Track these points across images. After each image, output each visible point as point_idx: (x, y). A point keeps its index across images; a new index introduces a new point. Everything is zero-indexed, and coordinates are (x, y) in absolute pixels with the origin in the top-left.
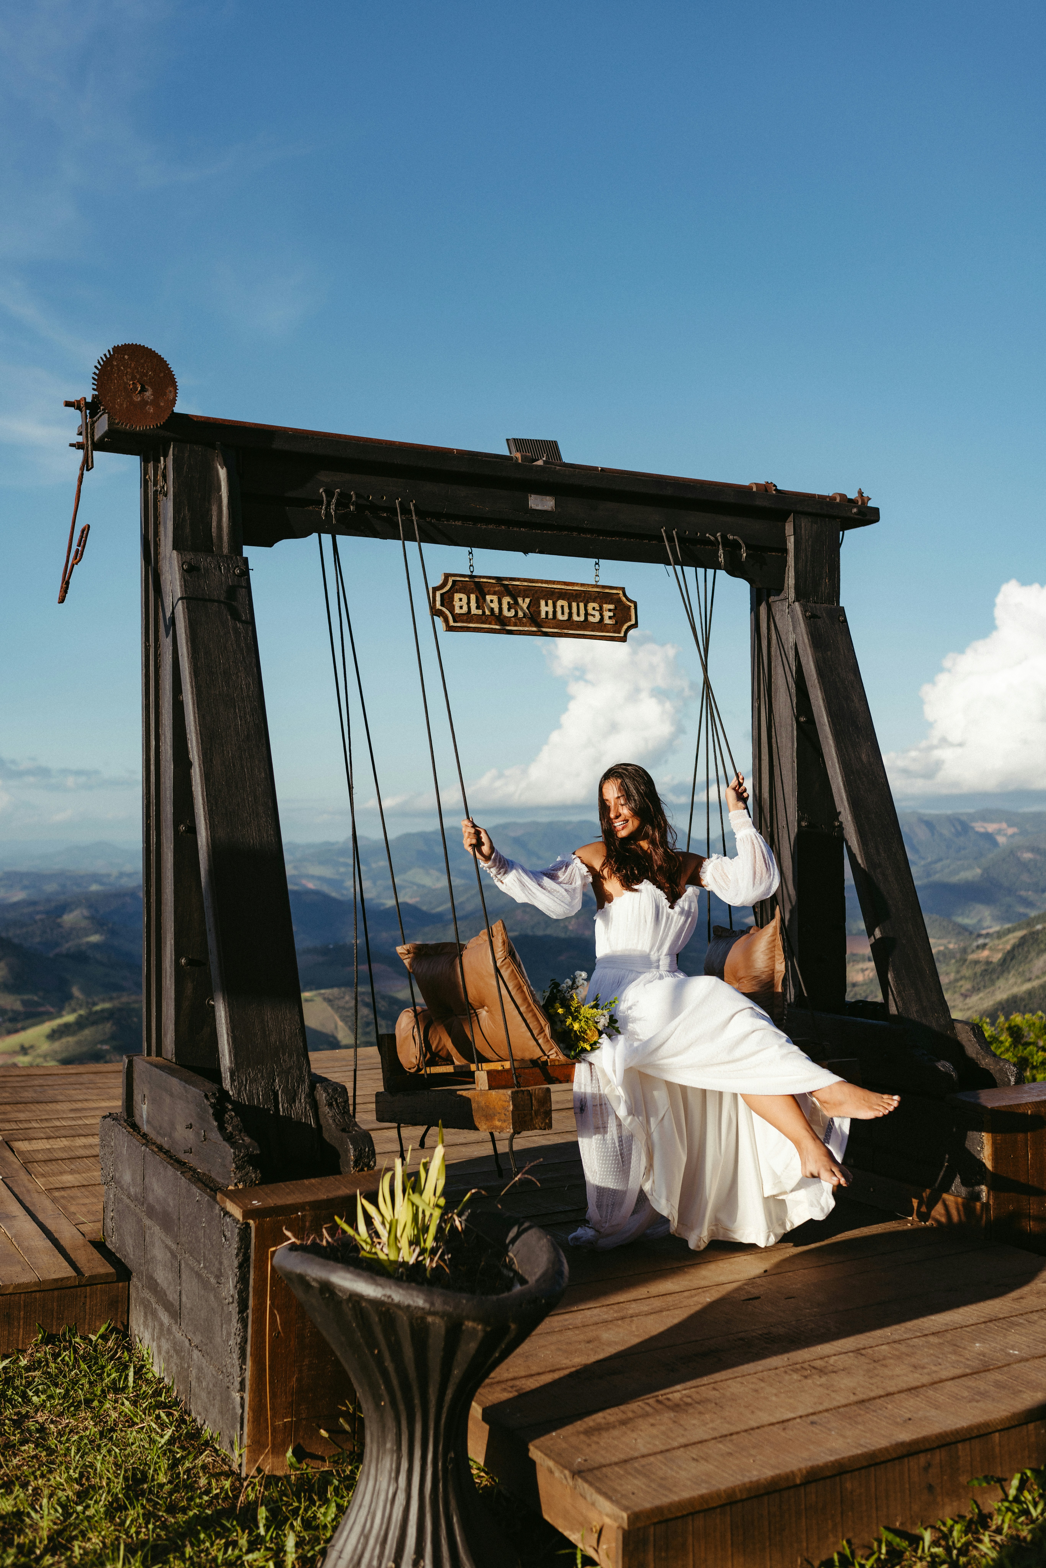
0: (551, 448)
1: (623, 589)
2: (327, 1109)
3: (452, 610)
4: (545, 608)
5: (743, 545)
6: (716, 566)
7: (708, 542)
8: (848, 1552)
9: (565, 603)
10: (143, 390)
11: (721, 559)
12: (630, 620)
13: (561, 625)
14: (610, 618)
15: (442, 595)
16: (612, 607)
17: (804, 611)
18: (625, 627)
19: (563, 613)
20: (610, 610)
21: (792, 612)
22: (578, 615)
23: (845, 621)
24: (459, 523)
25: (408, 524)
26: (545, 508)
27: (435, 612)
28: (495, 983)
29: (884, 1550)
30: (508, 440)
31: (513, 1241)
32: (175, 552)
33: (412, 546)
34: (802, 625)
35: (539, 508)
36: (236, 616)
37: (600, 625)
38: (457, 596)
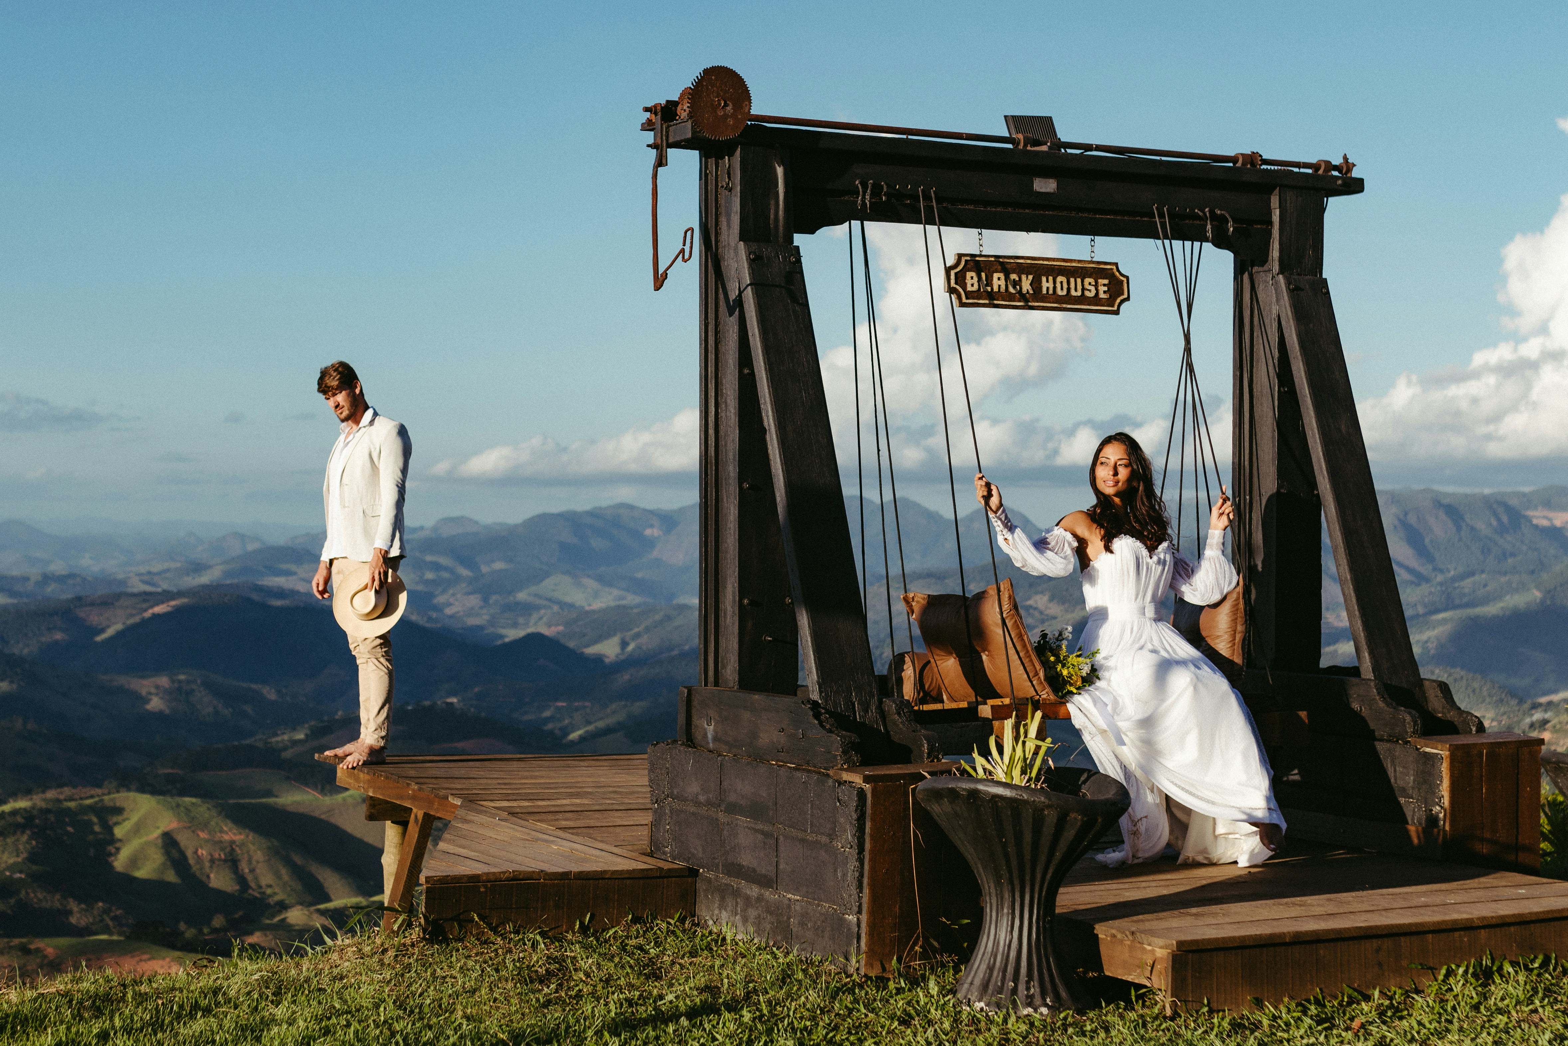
0: (1046, 123)
1: (1116, 264)
2: (896, 717)
3: (964, 287)
4: (1046, 284)
5: (1230, 219)
6: (1203, 239)
7: (1198, 217)
8: (1320, 997)
9: (1064, 279)
10: (726, 105)
11: (1209, 234)
12: (1123, 294)
13: (1060, 300)
14: (1105, 292)
15: (956, 274)
16: (1106, 281)
17: (1288, 283)
18: (1118, 301)
19: (1062, 289)
20: (1104, 285)
21: (1276, 284)
22: (1076, 290)
23: (1328, 293)
24: (972, 207)
25: (929, 209)
26: (1048, 190)
27: (951, 291)
28: (1001, 632)
29: (1346, 999)
30: (1005, 117)
31: (1084, 782)
32: (742, 243)
33: (932, 229)
34: (1286, 298)
35: (1043, 190)
36: (794, 300)
37: (1096, 300)
38: (969, 275)
